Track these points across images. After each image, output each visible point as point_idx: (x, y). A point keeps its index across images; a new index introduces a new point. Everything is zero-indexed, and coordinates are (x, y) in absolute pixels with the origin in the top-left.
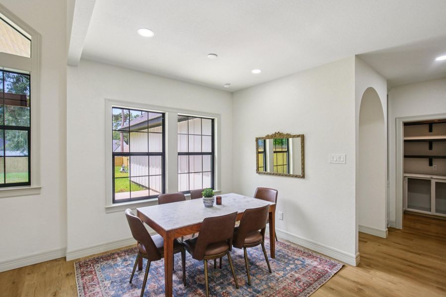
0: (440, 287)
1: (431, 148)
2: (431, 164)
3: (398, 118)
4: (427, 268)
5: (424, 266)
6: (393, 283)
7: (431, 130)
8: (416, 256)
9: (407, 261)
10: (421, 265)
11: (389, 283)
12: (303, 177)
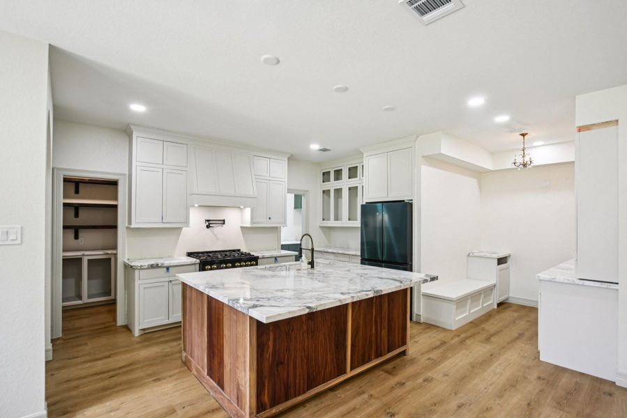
0: (155, 378)
1: (77, 215)
2: (76, 237)
3: (59, 169)
4: (128, 368)
5: (124, 367)
6: (115, 411)
7: (77, 192)
8: (108, 360)
9: (103, 373)
10: (120, 368)
11: (112, 414)
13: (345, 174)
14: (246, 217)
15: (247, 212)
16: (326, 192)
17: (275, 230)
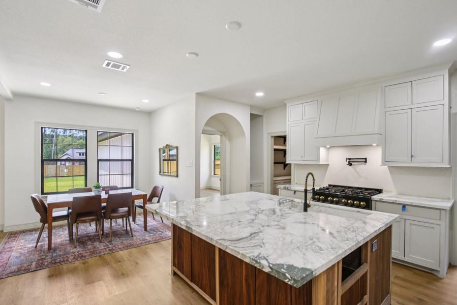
1: (284, 156)
2: (285, 168)
7: (285, 143)
12: (177, 176)
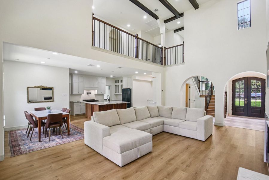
12: (53, 101)
13: (120, 81)
14: (96, 92)
15: (96, 91)
16: (116, 86)
17: (103, 95)
